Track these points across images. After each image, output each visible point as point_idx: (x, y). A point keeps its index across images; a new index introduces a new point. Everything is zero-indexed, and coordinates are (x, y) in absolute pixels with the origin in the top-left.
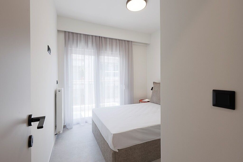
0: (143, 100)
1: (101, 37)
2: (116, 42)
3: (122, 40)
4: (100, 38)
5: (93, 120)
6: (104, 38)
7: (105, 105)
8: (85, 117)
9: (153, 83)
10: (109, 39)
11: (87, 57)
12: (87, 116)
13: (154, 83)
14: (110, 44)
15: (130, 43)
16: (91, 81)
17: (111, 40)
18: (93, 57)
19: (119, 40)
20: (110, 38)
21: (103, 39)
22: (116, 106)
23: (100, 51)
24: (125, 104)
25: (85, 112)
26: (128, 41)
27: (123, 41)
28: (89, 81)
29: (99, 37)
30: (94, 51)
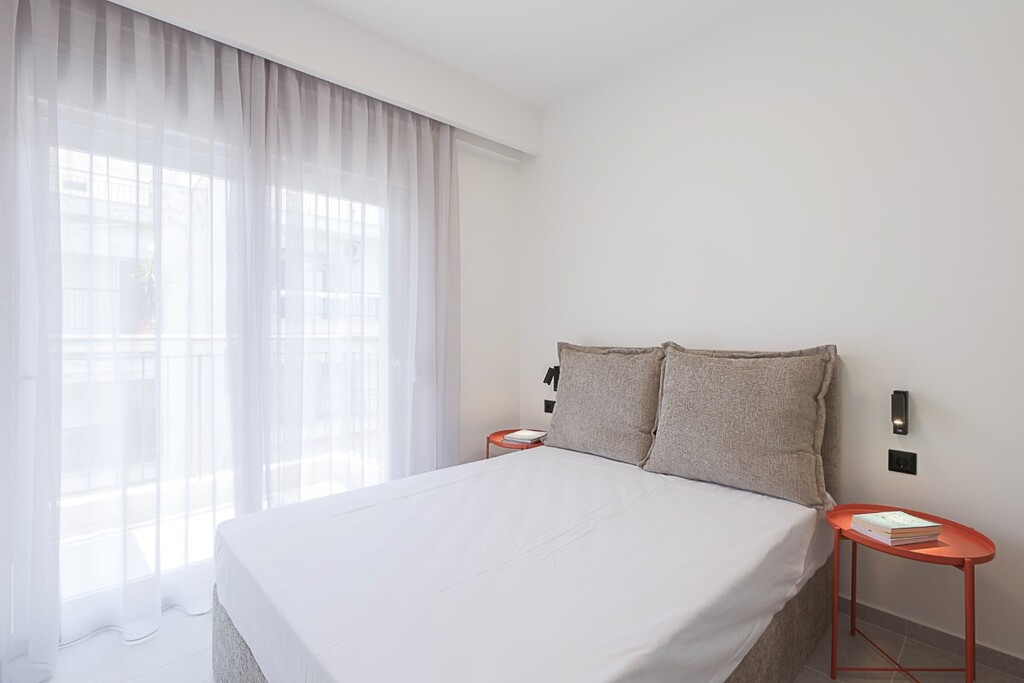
0: (506, 436)
1: (282, 68)
2: (372, 121)
3: (403, 112)
4: (275, 72)
5: (222, 608)
6: (300, 75)
7: (299, 466)
8: (164, 568)
9: (560, 350)
10: (328, 90)
11: (177, 179)
12: (172, 562)
13: (562, 347)
14: (332, 122)
15: (446, 134)
16: (210, 336)
17: (338, 100)
18: (220, 186)
19: (389, 108)
20: (333, 86)
21: (293, 84)
22: (366, 485)
23: (273, 156)
24: (415, 471)
25: (158, 523)
26: (436, 125)
27: (410, 117)
28: (192, 336)
29: (268, 63)
30: (229, 146)
